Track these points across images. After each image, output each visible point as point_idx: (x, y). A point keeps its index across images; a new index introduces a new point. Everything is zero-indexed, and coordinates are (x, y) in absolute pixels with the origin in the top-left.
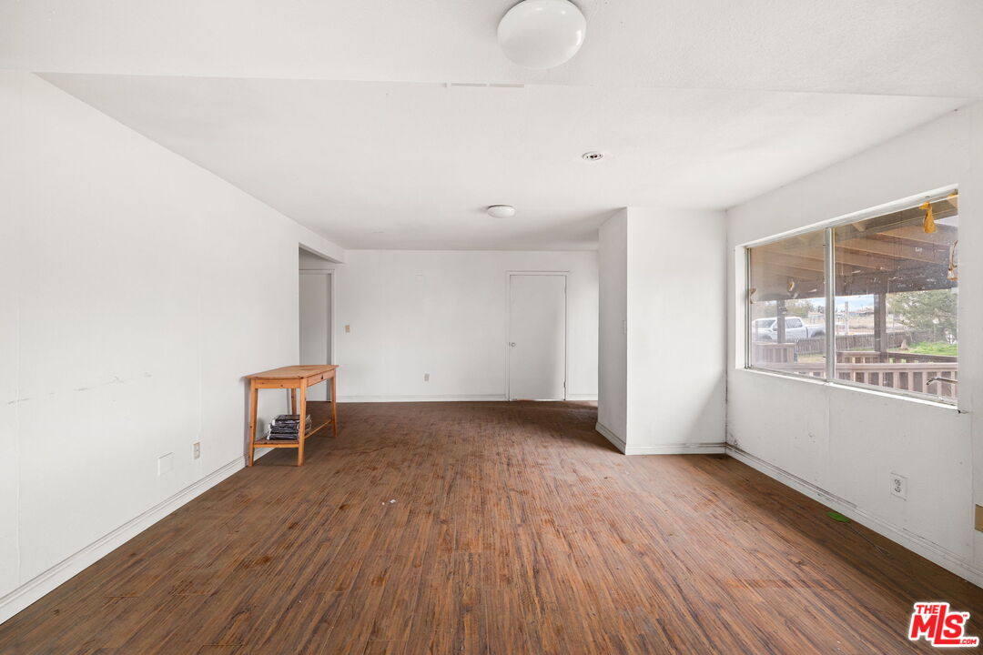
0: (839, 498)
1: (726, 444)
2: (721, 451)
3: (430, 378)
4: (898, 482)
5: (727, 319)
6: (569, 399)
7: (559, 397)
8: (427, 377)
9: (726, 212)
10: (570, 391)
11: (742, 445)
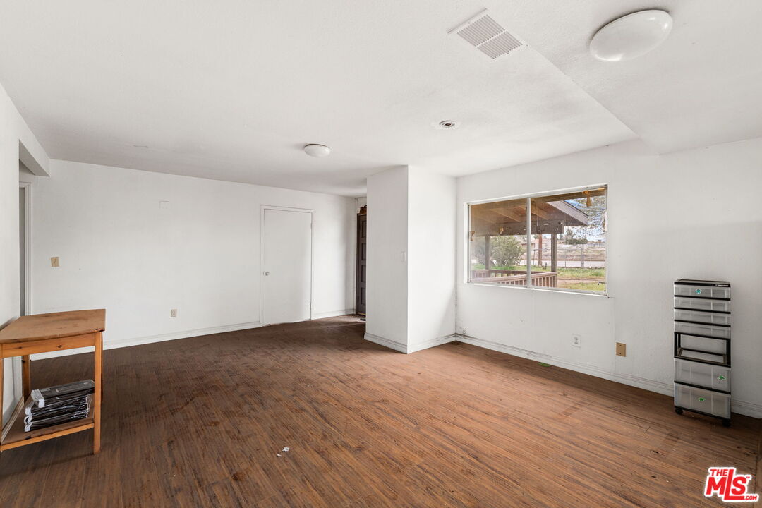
0: (540, 354)
1: (456, 334)
2: (453, 339)
3: (178, 314)
4: (576, 339)
5: (456, 251)
6: (314, 318)
7: (306, 318)
8: (174, 313)
9: (457, 179)
10: (314, 311)
11: (468, 333)
